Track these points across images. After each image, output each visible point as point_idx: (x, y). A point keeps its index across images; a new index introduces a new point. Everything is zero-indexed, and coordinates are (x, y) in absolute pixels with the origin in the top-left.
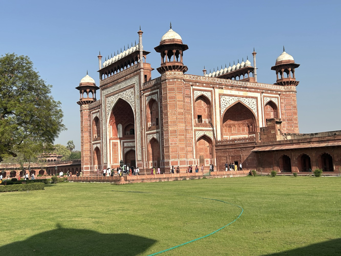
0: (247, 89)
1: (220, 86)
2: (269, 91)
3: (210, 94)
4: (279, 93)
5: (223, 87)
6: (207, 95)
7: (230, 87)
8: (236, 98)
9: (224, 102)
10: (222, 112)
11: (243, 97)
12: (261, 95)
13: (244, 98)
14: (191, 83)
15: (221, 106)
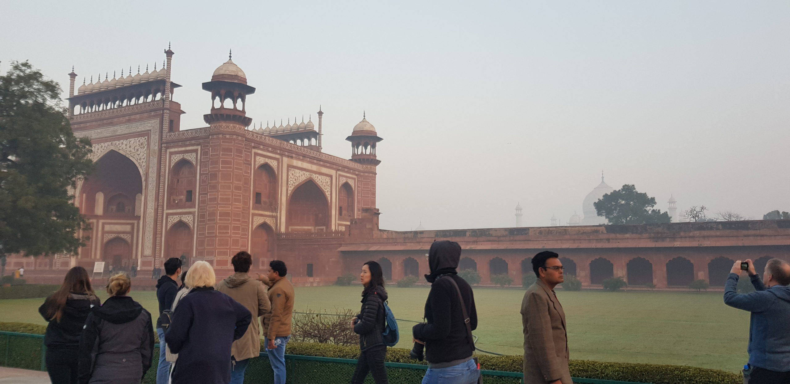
0: (322, 163)
1: (290, 154)
2: (346, 170)
3: (276, 164)
4: (357, 173)
5: (294, 155)
6: (272, 165)
7: (301, 157)
8: (308, 173)
9: (292, 177)
10: (289, 192)
11: (316, 173)
12: (336, 173)
13: (317, 175)
14: (253, 144)
15: (289, 183)
